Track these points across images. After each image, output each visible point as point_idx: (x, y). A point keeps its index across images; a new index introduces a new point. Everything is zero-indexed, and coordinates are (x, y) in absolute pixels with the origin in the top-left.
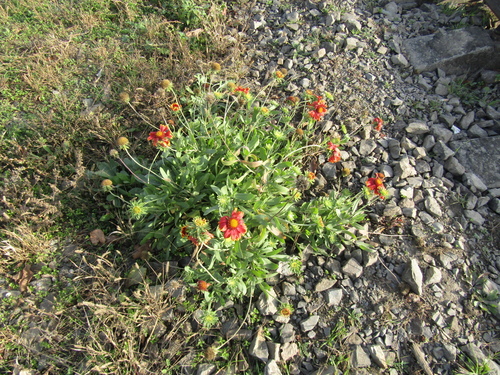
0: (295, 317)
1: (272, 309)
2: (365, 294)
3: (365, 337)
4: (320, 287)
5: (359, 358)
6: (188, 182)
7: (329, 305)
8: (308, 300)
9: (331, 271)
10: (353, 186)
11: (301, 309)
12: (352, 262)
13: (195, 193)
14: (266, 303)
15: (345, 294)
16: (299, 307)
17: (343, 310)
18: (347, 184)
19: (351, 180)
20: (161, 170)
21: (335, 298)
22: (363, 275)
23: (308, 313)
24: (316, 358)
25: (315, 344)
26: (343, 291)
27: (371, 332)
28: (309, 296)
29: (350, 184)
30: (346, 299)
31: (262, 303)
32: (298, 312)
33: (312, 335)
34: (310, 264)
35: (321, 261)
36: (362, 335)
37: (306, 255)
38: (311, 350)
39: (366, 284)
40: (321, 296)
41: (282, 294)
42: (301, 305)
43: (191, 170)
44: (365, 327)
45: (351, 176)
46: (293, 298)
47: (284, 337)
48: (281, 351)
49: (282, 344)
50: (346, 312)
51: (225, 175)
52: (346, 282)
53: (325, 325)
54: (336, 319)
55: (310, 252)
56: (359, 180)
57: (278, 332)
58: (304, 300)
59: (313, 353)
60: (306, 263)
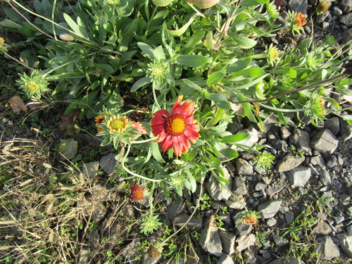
0: (252, 201)
1: (225, 194)
2: (339, 174)
3: (334, 225)
4: (284, 167)
5: (327, 250)
6: (109, 34)
7: (293, 187)
8: (268, 181)
9: (298, 146)
10: (329, 27)
11: (260, 192)
12: (326, 135)
13: (122, 48)
14: (218, 187)
15: (313, 175)
16: (257, 189)
17: (310, 192)
18: (321, 25)
19: (327, 20)
20: (67, 17)
21: (301, 179)
22: (338, 150)
23: (268, 196)
24: (275, 246)
25: (275, 231)
26: (312, 171)
27: (343, 219)
28: (269, 176)
29: (326, 25)
30: (315, 180)
31: (213, 187)
32: (256, 195)
33: (272, 223)
34: (272, 137)
35: (286, 134)
36: (332, 223)
37: (266, 125)
38: (271, 238)
39: (341, 162)
40: (284, 177)
41: (236, 174)
42: (259, 187)
43: (110, 15)
44: (335, 213)
45: (328, 13)
46: (250, 178)
47: (240, 228)
48: (236, 244)
49: (238, 237)
50: (314, 196)
51: (161, 21)
52: (316, 160)
53: (287, 209)
54: (300, 203)
55: (271, 121)
56: (338, 19)
57: (233, 222)
58: (263, 182)
59: (272, 241)
60: (266, 136)
